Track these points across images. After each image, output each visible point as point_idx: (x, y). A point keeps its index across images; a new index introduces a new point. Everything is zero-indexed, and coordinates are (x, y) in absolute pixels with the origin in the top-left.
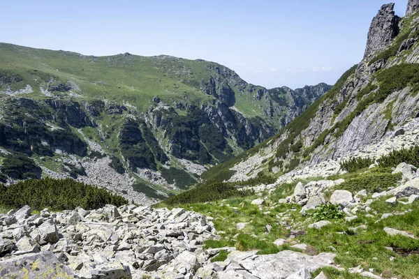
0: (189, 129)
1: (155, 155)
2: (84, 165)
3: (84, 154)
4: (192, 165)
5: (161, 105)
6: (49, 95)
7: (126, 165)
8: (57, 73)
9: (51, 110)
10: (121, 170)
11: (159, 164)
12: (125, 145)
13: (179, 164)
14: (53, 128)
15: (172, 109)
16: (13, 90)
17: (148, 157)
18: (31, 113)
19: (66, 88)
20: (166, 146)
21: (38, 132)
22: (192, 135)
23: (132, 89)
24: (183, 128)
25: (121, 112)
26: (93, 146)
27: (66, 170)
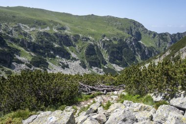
0: (118, 50)
1: (101, 61)
2: (68, 63)
3: (69, 58)
4: (118, 67)
5: (105, 38)
6: (56, 31)
7: (87, 65)
8: (61, 22)
9: (56, 38)
10: (85, 67)
11: (102, 65)
12: (87, 56)
13: (112, 66)
14: (56, 46)
15: (111, 41)
16: (41, 28)
17: (97, 62)
18: (47, 38)
19: (64, 29)
20: (107, 57)
21: (50, 47)
22: (119, 53)
23: (93, 31)
24: (115, 50)
25: (87, 41)
26: (73, 55)
27: (60, 65)
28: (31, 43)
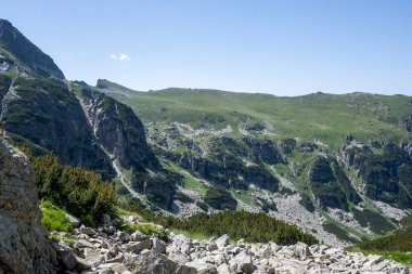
0: (385, 169)
1: (348, 195)
2: (275, 200)
3: (276, 190)
4: (390, 208)
5: (354, 143)
6: (246, 133)
7: (317, 203)
8: (253, 113)
9: (247, 147)
10: (311, 208)
11: (351, 204)
12: (316, 183)
13: (375, 206)
14: (249, 164)
15: (366, 148)
16: (216, 130)
17: (339, 197)
18: (230, 150)
19: (260, 127)
20: (360, 187)
21: (236, 167)
22: (389, 176)
23: (324, 127)
24: (379, 168)
25: (312, 150)
26: (284, 182)
27: (258, 204)
28: (201, 160)
